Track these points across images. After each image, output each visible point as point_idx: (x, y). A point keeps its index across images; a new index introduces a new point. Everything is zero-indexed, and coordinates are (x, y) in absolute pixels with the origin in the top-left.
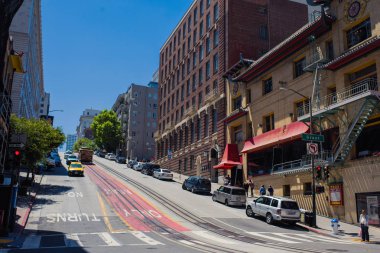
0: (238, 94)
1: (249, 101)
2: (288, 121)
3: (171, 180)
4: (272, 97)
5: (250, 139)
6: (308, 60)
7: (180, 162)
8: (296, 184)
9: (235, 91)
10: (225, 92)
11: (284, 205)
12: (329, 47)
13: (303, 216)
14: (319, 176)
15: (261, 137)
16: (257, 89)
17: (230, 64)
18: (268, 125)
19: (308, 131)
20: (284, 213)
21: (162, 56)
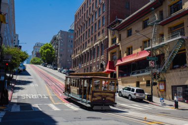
0: (114, 37)
1: (120, 40)
2: (139, 50)
4: (132, 38)
5: (120, 58)
6: (150, 20)
7: (85, 69)
8: (142, 81)
9: (113, 35)
10: (108, 35)
11: (138, 91)
12: (161, 14)
13: (146, 96)
14: (155, 77)
15: (125, 58)
16: (124, 34)
17: (111, 21)
18: (129, 52)
19: (150, 55)
20: (137, 95)
21: (76, 16)
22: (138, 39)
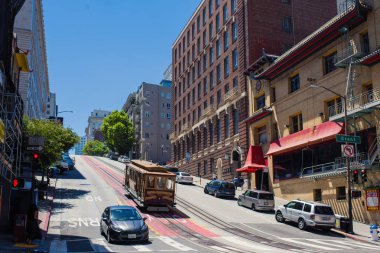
0: (261, 93)
1: (273, 100)
2: (318, 121)
3: (191, 184)
4: (300, 95)
5: (276, 140)
6: (340, 54)
7: (199, 165)
8: (328, 188)
9: (258, 89)
10: (246, 90)
11: (318, 210)
12: (364, 40)
13: (338, 222)
14: (356, 180)
15: (288, 138)
16: (282, 87)
17: (252, 59)
18: (296, 125)
19: (342, 132)
20: (318, 218)
21: (175, 52)
22: (314, 97)
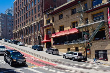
0: (49, 19)
1: (53, 21)
2: (69, 28)
3: (24, 46)
4: (62, 20)
7: (25, 40)
9: (48, 18)
10: (43, 17)
15: (58, 33)
16: (56, 18)
17: (45, 9)
20: (79, 57)
22: (68, 21)
